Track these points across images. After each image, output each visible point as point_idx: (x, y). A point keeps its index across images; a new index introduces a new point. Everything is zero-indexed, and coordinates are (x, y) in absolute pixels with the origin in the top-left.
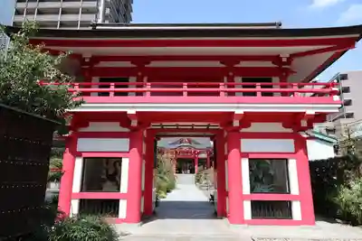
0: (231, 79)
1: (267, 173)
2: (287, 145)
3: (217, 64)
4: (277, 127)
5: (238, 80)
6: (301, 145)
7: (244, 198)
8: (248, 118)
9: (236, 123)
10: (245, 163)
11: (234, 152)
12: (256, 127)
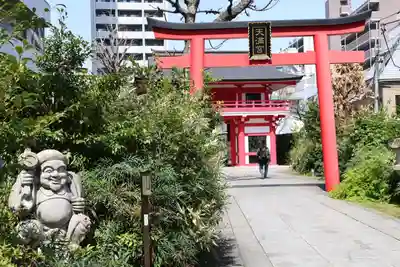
0: (240, 99)
1: (257, 142)
2: (266, 129)
3: (232, 86)
4: (262, 121)
5: (244, 96)
6: (273, 129)
7: (246, 154)
8: (248, 118)
9: (243, 120)
10: (247, 138)
11: (241, 134)
12: (251, 121)
